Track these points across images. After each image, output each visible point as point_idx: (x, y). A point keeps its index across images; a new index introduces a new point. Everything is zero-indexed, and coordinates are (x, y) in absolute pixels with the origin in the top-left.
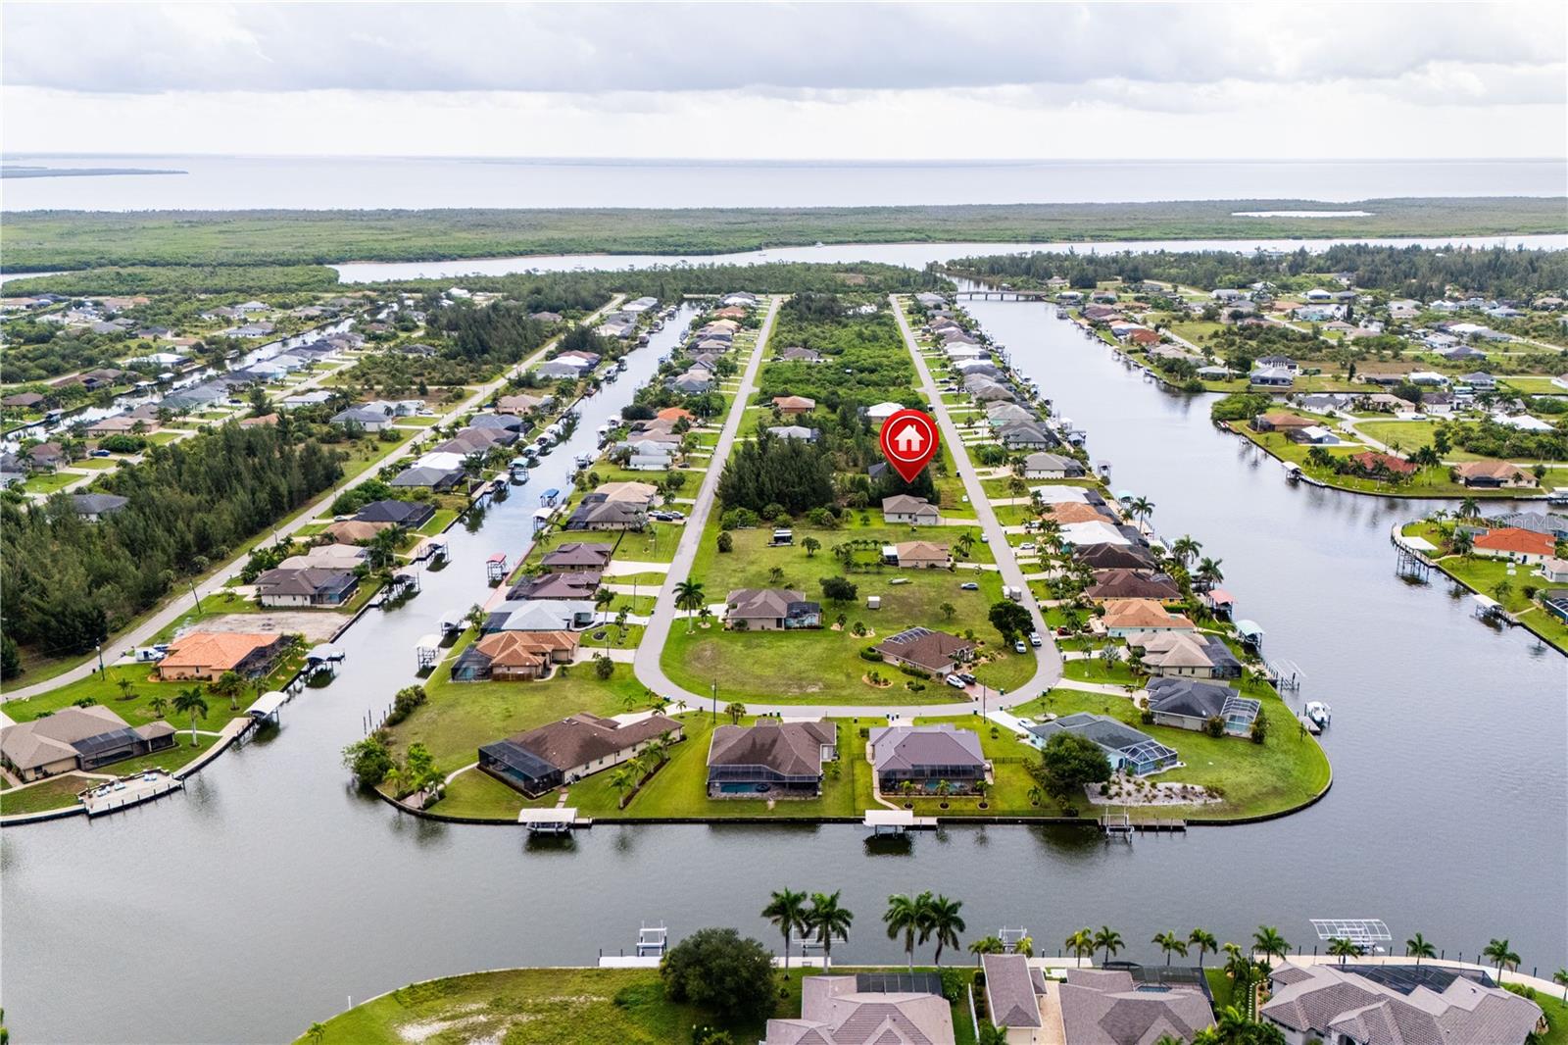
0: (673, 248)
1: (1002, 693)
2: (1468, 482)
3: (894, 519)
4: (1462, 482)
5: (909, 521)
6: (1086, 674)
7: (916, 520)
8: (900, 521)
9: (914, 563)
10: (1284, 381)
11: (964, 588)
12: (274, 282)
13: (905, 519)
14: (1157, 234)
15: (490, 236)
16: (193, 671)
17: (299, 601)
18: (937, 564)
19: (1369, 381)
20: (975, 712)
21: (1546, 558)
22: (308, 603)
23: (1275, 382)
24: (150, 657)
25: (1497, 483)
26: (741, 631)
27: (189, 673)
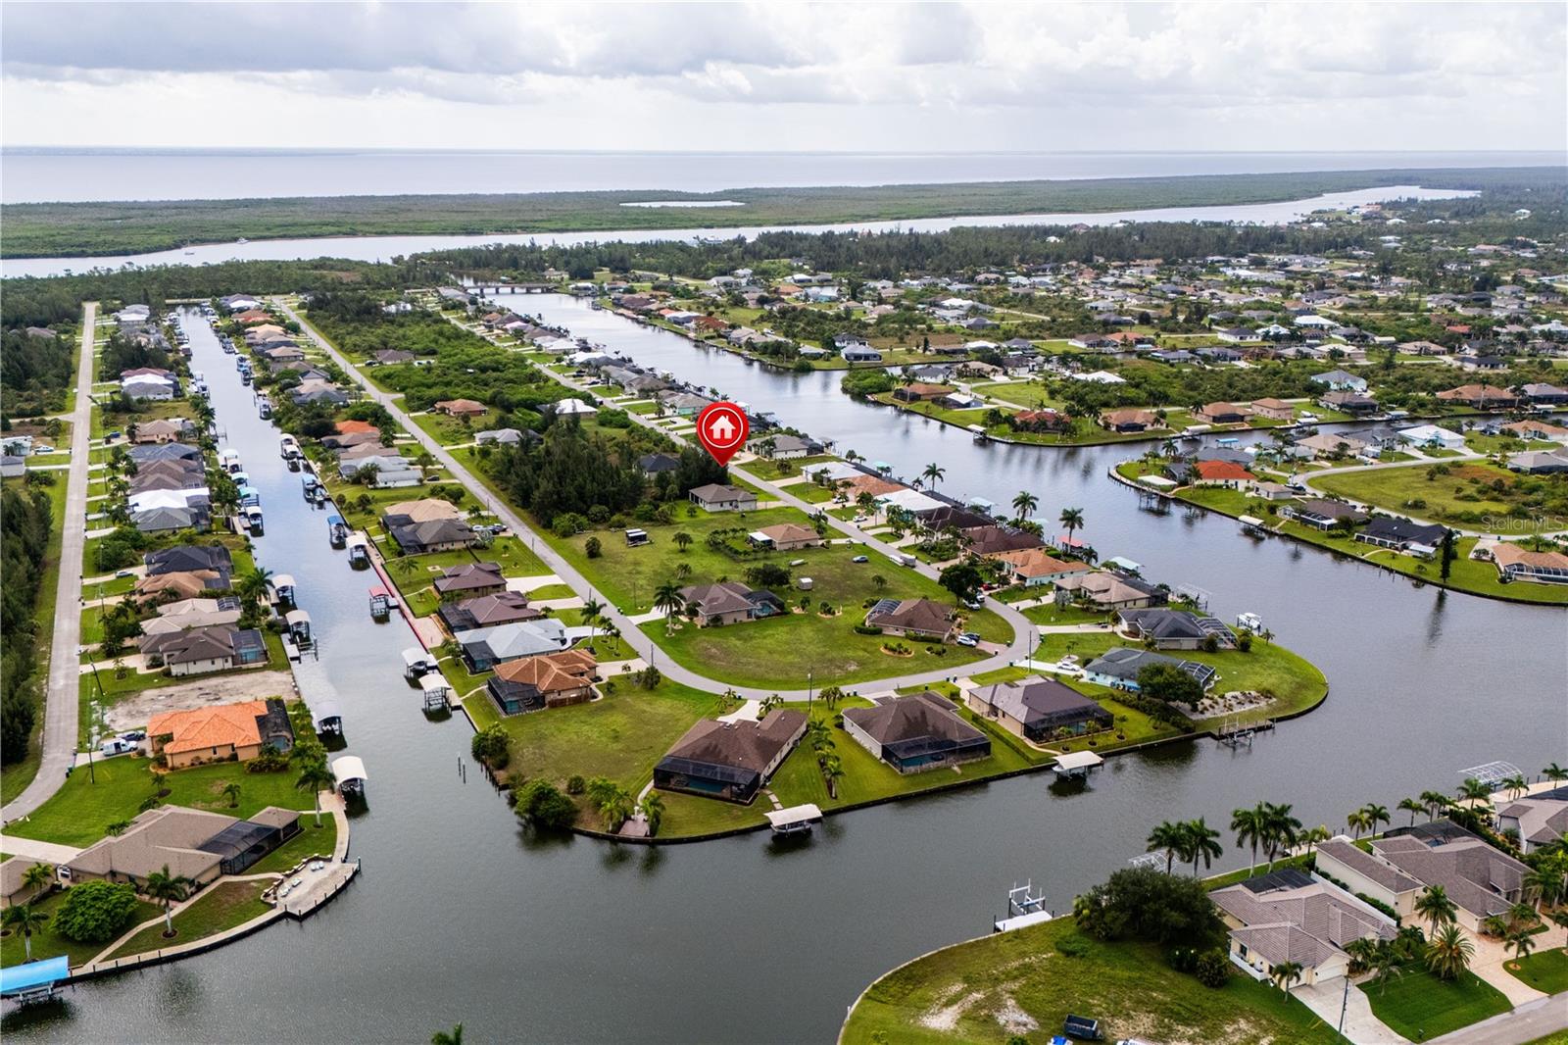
1: (1009, 645)
2: (1120, 428)
3: (717, 508)
4: (1114, 429)
5: (730, 508)
6: (1052, 619)
7: (737, 507)
8: (722, 509)
9: (791, 545)
10: (875, 356)
11: (858, 561)
13: (727, 507)
14: (579, 226)
16: (210, 754)
17: (219, 665)
18: (812, 543)
19: (939, 352)
20: (1011, 664)
21: (1252, 482)
22: (229, 665)
23: (867, 357)
24: (123, 749)
25: (1141, 428)
26: (716, 626)
27: (205, 756)
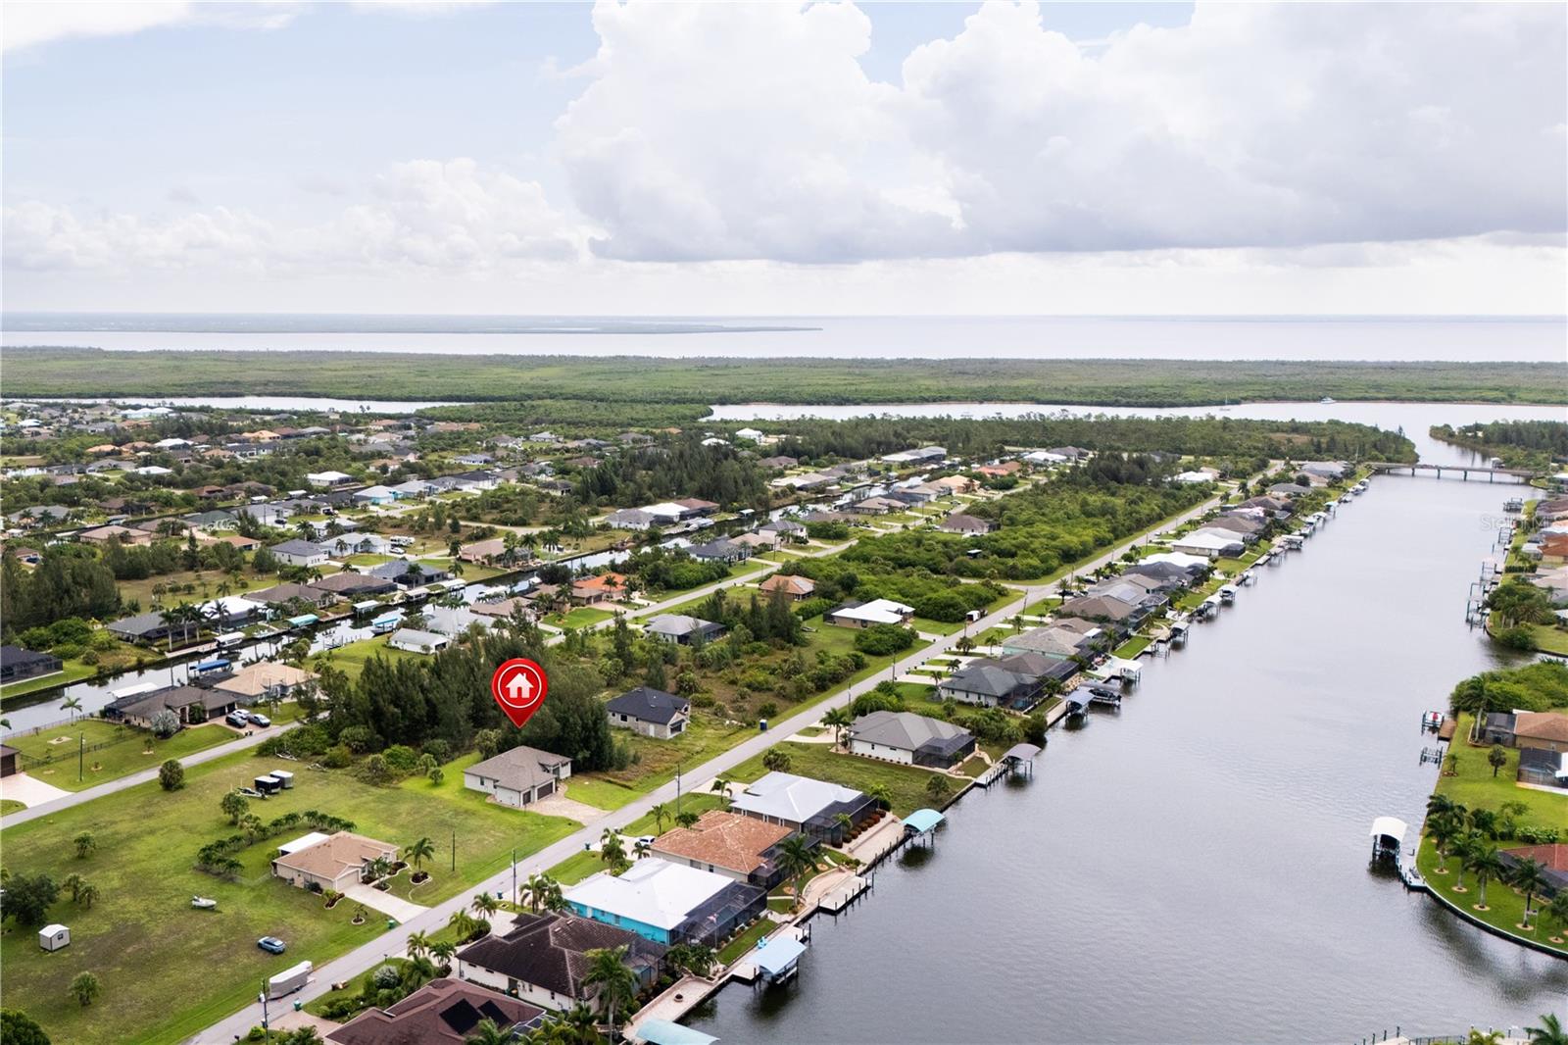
0: (1113, 398)
12: (590, 416)
15: (960, 383)
